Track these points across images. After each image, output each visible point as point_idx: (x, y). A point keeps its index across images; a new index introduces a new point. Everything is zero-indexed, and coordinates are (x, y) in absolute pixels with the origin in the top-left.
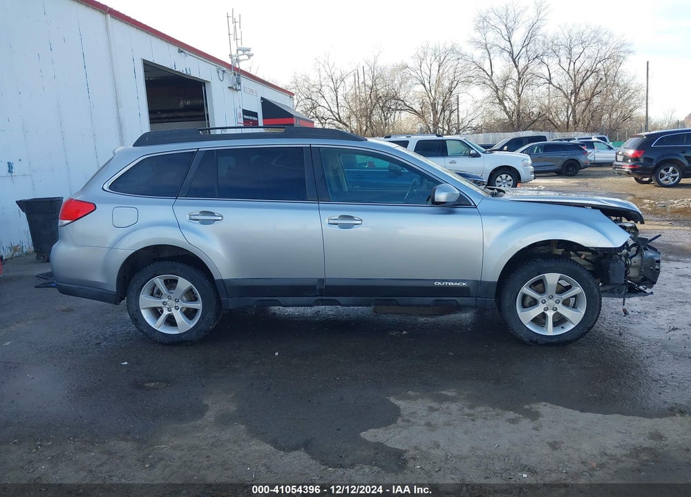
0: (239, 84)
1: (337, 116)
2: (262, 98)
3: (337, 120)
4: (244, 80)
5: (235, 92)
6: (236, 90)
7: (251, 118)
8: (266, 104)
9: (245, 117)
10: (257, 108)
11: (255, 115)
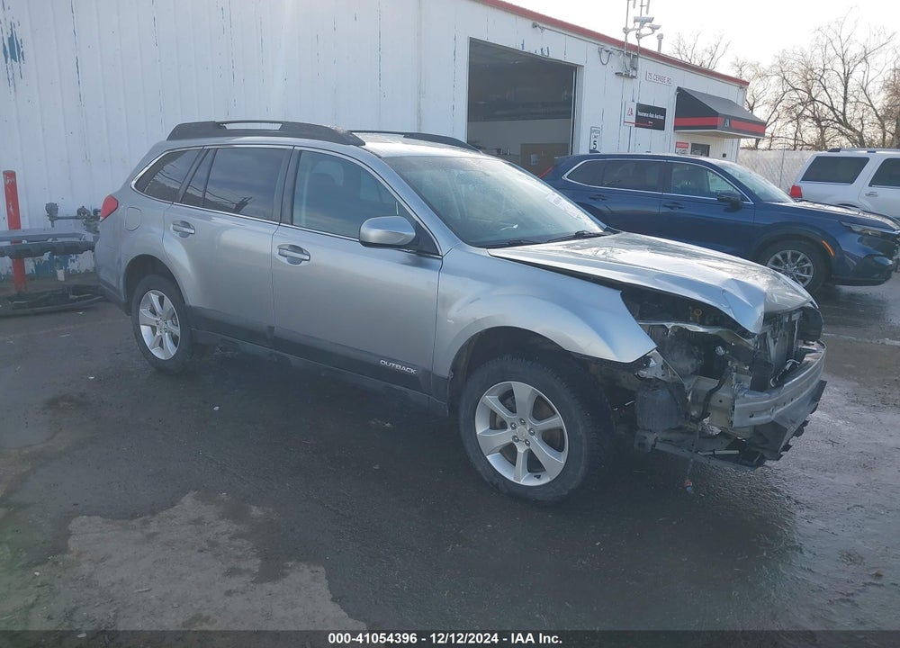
0: (635, 69)
1: (841, 118)
2: (679, 89)
3: (840, 122)
4: (643, 63)
5: (627, 81)
6: (627, 76)
7: (652, 116)
8: (683, 97)
9: (640, 114)
10: (667, 101)
11: (662, 111)
